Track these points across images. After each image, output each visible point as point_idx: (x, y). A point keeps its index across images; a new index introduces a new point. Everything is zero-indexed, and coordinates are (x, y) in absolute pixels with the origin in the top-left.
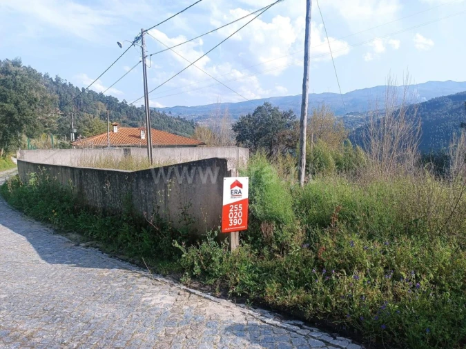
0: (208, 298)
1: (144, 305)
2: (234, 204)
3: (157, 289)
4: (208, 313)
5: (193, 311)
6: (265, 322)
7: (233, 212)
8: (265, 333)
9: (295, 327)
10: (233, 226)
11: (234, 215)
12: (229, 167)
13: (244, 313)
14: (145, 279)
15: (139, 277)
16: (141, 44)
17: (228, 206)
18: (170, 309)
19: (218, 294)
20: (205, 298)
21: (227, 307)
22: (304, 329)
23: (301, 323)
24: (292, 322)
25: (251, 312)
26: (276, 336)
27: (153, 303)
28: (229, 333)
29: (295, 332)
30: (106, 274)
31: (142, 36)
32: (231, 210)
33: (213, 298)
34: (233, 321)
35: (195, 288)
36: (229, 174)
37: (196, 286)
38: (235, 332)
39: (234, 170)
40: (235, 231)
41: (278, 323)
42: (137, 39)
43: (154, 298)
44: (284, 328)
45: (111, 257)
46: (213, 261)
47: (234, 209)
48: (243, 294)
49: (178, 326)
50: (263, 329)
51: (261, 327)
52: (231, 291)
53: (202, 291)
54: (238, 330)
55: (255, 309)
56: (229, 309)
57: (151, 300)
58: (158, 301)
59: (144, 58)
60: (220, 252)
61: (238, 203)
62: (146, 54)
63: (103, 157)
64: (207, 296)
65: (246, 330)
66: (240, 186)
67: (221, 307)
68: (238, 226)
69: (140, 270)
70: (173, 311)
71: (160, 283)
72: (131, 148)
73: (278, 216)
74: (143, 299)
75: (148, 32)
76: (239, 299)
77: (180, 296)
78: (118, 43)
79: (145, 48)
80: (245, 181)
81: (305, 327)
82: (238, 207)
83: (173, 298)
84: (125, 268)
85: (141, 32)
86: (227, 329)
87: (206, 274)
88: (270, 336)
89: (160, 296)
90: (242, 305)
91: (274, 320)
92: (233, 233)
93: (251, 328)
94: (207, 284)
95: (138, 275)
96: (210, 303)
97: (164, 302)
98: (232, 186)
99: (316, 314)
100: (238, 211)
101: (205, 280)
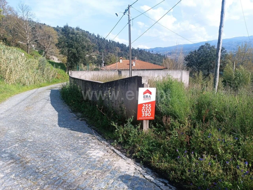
0: (121, 157)
1: (86, 155)
2: (145, 104)
3: (98, 147)
4: (116, 165)
5: (109, 163)
6: (144, 177)
7: (145, 108)
8: (140, 184)
9: (161, 184)
10: (145, 117)
11: (146, 110)
12: (143, 81)
13: (136, 169)
14: (96, 141)
15: (94, 139)
16: (128, 14)
17: (141, 105)
18: (98, 159)
19: (128, 155)
20: (120, 156)
21: (128, 164)
22: (167, 186)
23: (167, 182)
24: (161, 180)
25: (141, 169)
26: (145, 187)
27: (91, 155)
28: (119, 179)
29: (159, 187)
30: (80, 136)
31: (129, 9)
32: (143, 107)
33: (124, 157)
34: (127, 173)
35: (118, 150)
36: (142, 86)
37: (119, 148)
38: (123, 179)
39: (147, 83)
40: (147, 120)
41: (152, 179)
42: (126, 11)
43: (94, 152)
44: (154, 183)
45: (89, 127)
46: (130, 136)
47: (145, 107)
48: (141, 157)
49: (95, 170)
50: (140, 181)
51: (140, 179)
52: (134, 155)
53: (121, 151)
54: (125, 178)
55: (145, 167)
56: (129, 165)
57: (92, 153)
58: (95, 154)
59: (129, 21)
60: (134, 131)
61: (148, 103)
62: (131, 19)
63: (102, 75)
64: (122, 155)
65: (131, 179)
66: (150, 93)
67: (125, 163)
68: (148, 116)
69: (97, 135)
70: (99, 161)
71: (102, 144)
72: (122, 71)
73: (175, 113)
74: (88, 152)
75: (132, 6)
76: (137, 160)
77: (107, 153)
78: (116, 14)
79: (130, 16)
80: (153, 90)
81: (168, 185)
82: (148, 105)
83: (103, 153)
84: (91, 134)
85: (128, 6)
86: (120, 177)
87: (125, 142)
88: (142, 186)
89: (97, 151)
90: (138, 164)
91: (151, 176)
92: (144, 121)
93: (133, 179)
94: (124, 149)
95: (94, 138)
96: (121, 160)
97: (98, 155)
98: (145, 93)
99: (176, 178)
100: (148, 108)
101: (124, 146)
